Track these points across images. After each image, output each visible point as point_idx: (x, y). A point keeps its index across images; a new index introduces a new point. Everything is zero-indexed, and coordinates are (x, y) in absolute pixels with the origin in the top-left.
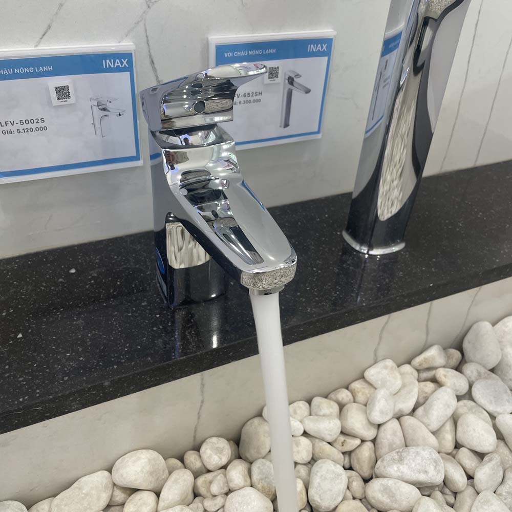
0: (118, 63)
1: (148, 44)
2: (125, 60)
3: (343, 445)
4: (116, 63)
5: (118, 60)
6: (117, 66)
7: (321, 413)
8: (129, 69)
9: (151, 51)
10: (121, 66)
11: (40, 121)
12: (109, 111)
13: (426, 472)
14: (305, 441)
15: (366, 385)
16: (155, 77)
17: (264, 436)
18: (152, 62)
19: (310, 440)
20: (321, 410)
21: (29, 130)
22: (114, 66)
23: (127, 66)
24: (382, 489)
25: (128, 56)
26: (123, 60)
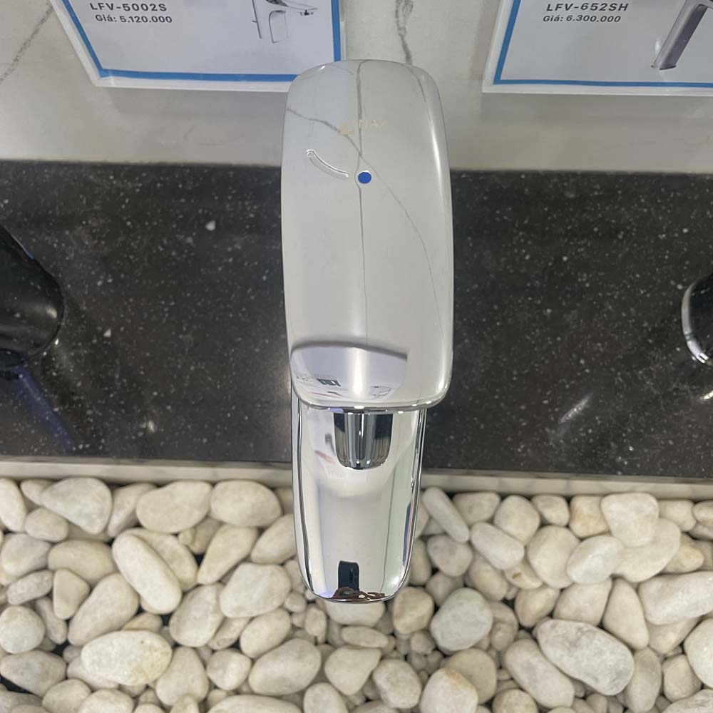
11: (157, 8)
12: (285, 5)
21: (140, 20)
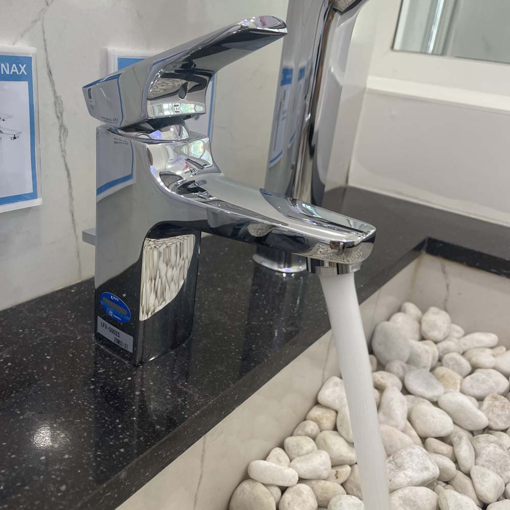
0: (14, 69)
1: (46, 49)
2: (23, 66)
3: (337, 478)
4: (13, 68)
5: (14, 65)
6: (13, 72)
7: (304, 451)
8: (28, 78)
9: (49, 59)
10: (18, 73)
12: (2, 132)
13: (427, 468)
14: (304, 487)
15: (324, 410)
16: (53, 92)
17: (267, 498)
18: (50, 73)
19: (308, 485)
20: (302, 448)
22: (10, 72)
23: (26, 74)
24: (402, 502)
25: (26, 60)
26: (20, 65)
